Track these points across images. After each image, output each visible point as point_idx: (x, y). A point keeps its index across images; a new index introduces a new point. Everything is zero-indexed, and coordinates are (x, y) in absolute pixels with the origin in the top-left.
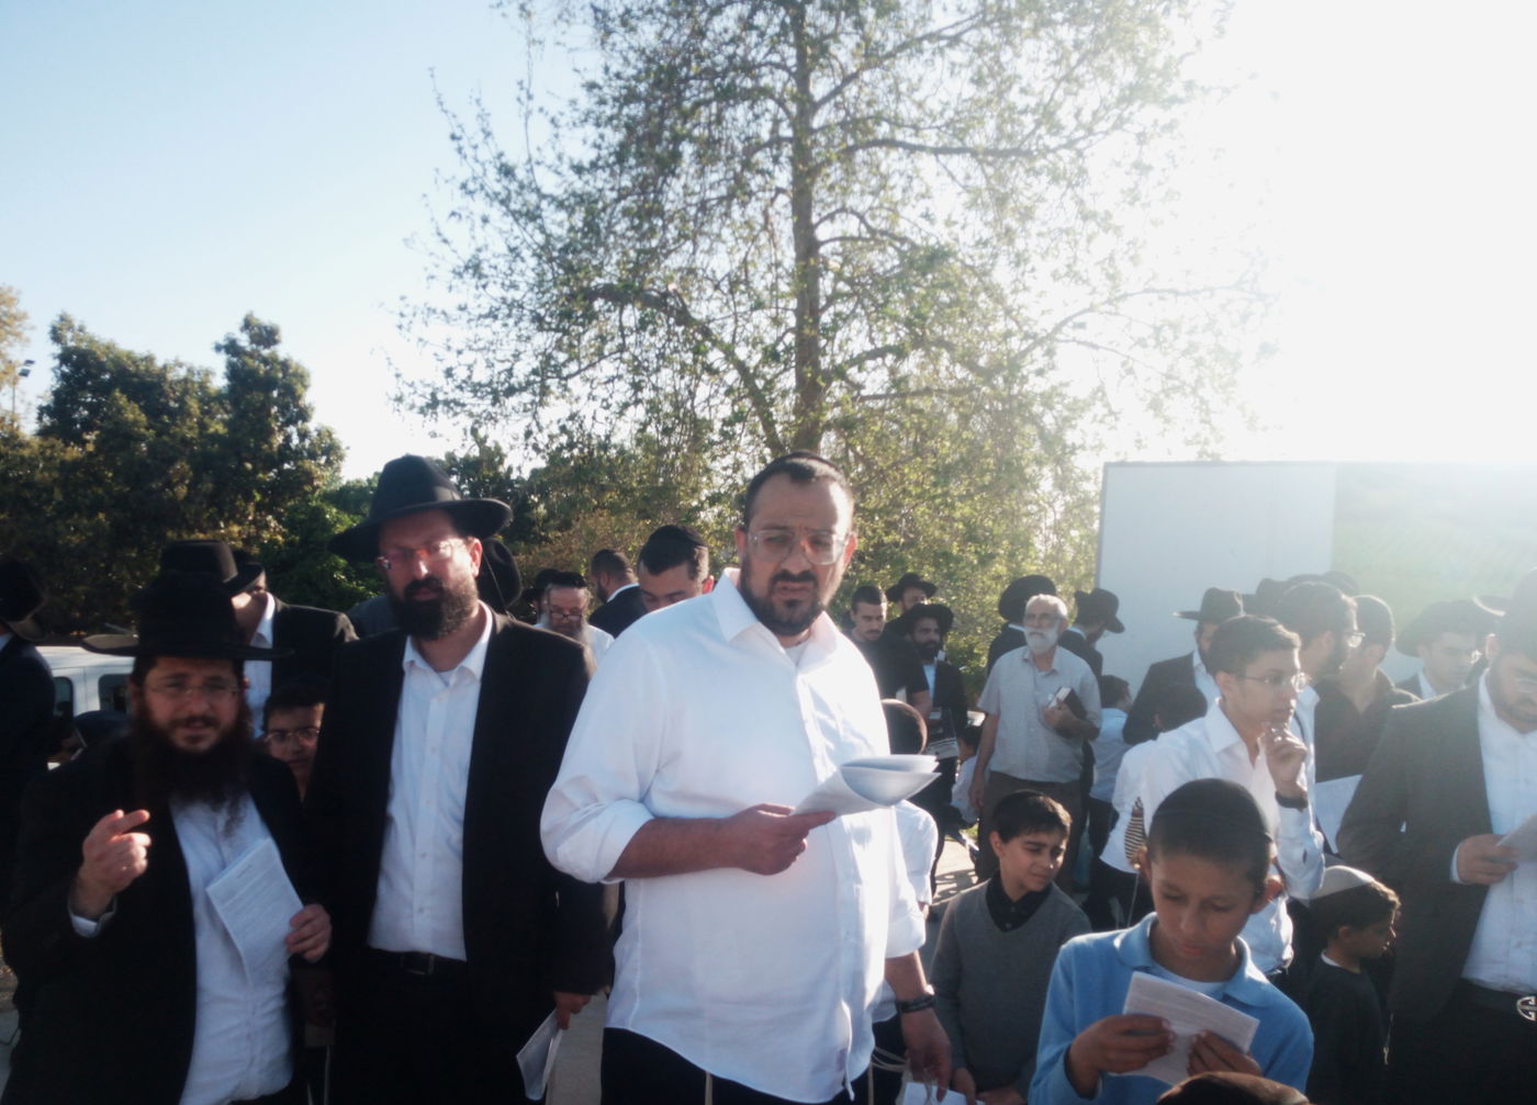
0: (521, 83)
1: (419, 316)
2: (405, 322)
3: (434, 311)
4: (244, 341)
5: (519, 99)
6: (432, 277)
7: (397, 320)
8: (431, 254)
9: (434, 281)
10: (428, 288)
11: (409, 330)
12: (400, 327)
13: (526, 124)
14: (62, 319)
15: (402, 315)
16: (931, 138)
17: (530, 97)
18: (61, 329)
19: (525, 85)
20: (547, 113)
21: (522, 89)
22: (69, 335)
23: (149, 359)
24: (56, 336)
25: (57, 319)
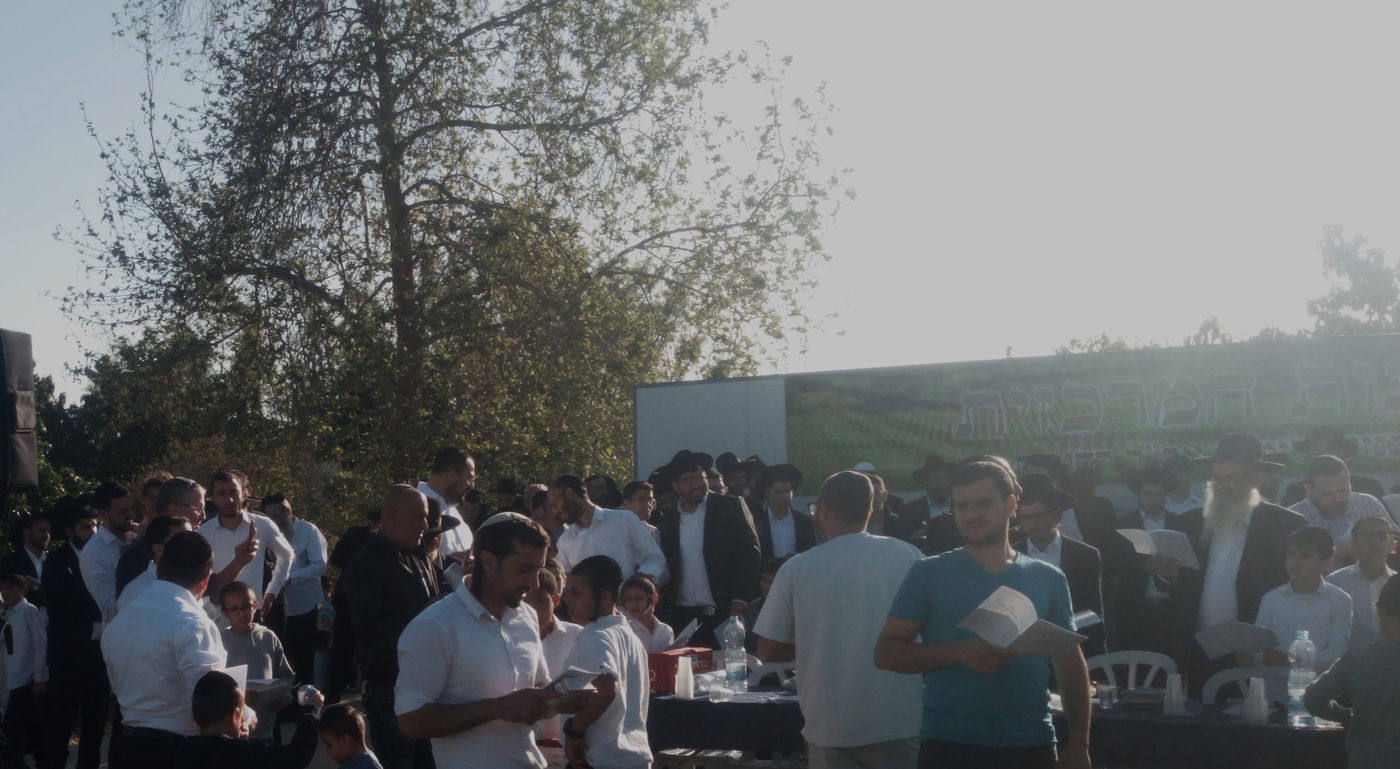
0: (144, 95)
1: (80, 300)
2: (68, 305)
3: (92, 295)
5: (144, 109)
6: (90, 268)
7: (61, 303)
8: (77, 242)
9: (91, 271)
10: (88, 277)
11: (71, 311)
12: (63, 309)
13: (151, 129)
15: (65, 300)
16: (492, 115)
17: (152, 105)
19: (148, 95)
20: (170, 119)
21: (145, 99)
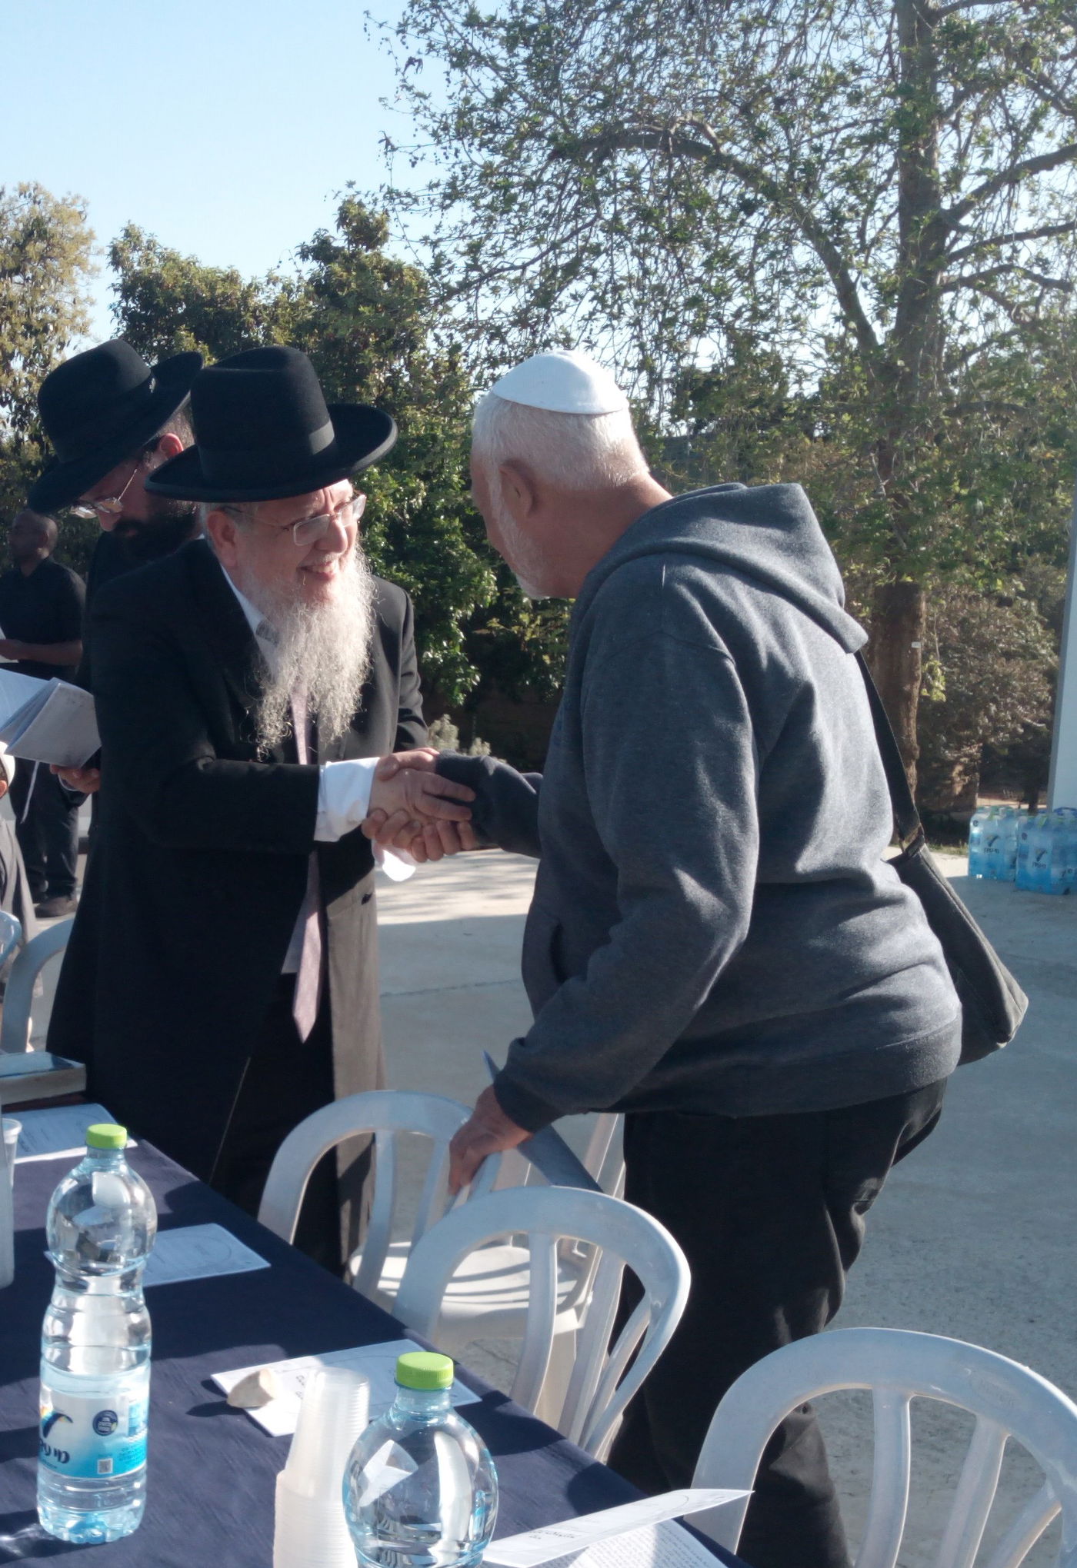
4: (339, 239)
14: (128, 234)
18: (123, 250)
22: (136, 256)
23: (231, 279)
24: (117, 258)
25: (120, 235)
